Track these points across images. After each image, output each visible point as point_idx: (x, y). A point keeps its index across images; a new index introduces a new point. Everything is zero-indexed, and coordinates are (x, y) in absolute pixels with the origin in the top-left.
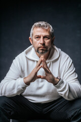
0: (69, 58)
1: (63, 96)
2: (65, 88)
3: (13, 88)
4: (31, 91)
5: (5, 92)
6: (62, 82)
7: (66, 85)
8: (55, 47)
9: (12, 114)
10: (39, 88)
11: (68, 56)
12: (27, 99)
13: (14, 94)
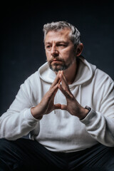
0: (110, 79)
1: (96, 138)
2: (98, 124)
3: (16, 125)
4: (49, 132)
5: (4, 131)
6: (94, 115)
7: (100, 120)
8: (86, 62)
9: (15, 167)
10: (61, 127)
11: (107, 76)
12: (43, 146)
13: (17, 135)
